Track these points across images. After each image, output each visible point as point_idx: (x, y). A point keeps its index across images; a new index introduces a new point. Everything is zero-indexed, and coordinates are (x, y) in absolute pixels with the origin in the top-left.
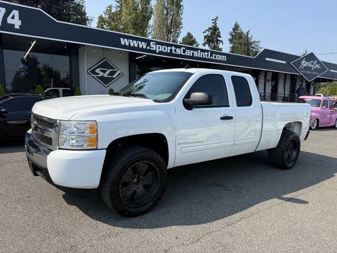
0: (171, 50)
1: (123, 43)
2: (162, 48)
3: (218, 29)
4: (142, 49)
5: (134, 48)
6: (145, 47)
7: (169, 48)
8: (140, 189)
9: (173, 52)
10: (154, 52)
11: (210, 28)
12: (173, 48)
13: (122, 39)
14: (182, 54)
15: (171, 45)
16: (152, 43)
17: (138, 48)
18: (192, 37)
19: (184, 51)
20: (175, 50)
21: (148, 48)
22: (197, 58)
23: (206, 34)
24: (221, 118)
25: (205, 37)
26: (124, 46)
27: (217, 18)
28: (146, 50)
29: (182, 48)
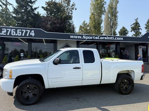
0: (93, 38)
1: (71, 37)
2: (88, 38)
3: (138, 23)
4: (79, 39)
5: (76, 39)
6: (80, 38)
7: (92, 37)
8: (31, 95)
9: (94, 38)
10: (85, 39)
11: (134, 24)
12: (94, 37)
13: (71, 36)
14: (98, 39)
15: (93, 36)
16: (84, 36)
17: (78, 39)
18: (125, 28)
19: (99, 38)
20: (95, 38)
21: (82, 38)
22: (107, 40)
23: (132, 27)
24: (74, 68)
25: (131, 28)
26: (72, 39)
27: (138, 18)
28: (81, 39)
29: (98, 37)
